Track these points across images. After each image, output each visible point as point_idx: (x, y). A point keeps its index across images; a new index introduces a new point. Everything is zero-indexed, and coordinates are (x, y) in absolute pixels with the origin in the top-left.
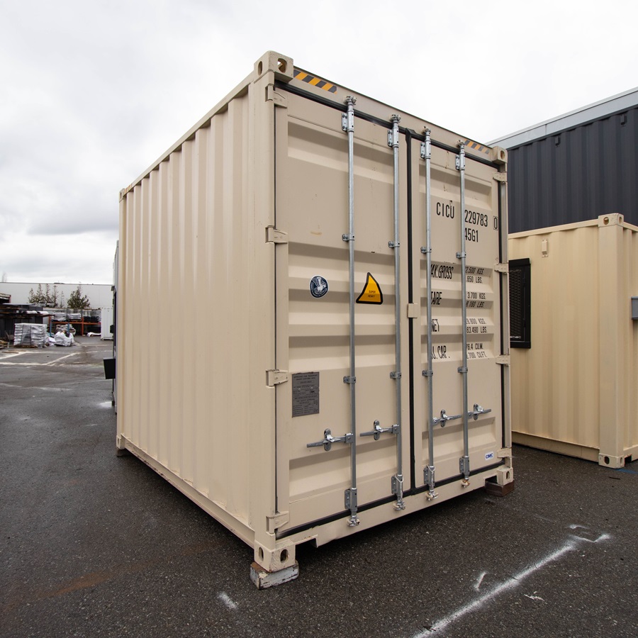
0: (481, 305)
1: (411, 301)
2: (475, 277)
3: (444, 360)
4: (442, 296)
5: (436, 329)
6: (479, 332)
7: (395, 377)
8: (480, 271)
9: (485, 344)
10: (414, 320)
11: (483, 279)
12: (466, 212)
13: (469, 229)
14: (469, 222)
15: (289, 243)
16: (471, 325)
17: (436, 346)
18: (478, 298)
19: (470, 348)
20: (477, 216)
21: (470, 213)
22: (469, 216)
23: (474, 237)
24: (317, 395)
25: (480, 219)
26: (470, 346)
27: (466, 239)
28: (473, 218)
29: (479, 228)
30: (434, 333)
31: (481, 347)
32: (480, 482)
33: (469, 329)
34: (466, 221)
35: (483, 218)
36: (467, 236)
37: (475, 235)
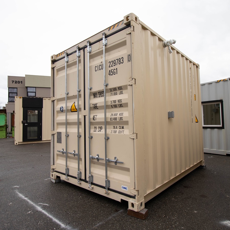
0: (121, 106)
1: (85, 109)
2: (118, 92)
3: (99, 133)
4: (97, 105)
5: (95, 119)
6: (118, 120)
8: (120, 88)
9: (125, 126)
10: (86, 116)
12: (110, 63)
13: (111, 70)
14: (112, 66)
15: (57, 99)
16: (113, 117)
17: (98, 126)
18: (117, 103)
19: (116, 128)
20: (116, 61)
21: (112, 62)
22: (111, 63)
23: (115, 72)
24: (61, 139)
25: (118, 61)
26: (116, 127)
27: (110, 75)
28: (114, 63)
29: (118, 66)
30: (94, 121)
31: (123, 128)
32: (118, 198)
33: (111, 119)
34: (109, 67)
35: (120, 60)
36: (110, 74)
37: (116, 71)
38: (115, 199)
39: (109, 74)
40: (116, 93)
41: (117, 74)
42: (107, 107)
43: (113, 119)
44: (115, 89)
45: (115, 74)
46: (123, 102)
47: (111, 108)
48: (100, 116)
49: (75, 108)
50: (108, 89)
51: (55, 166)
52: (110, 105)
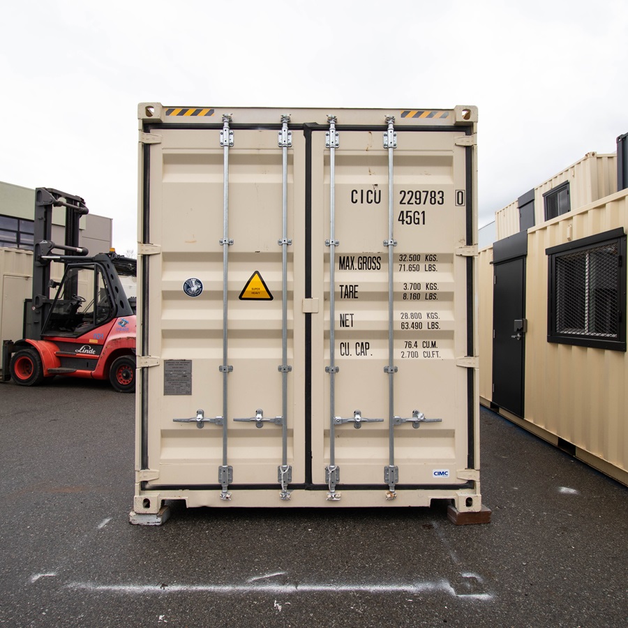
0: (432, 297)
1: (308, 296)
2: (423, 265)
3: (362, 357)
4: (357, 289)
5: (348, 323)
6: (425, 328)
7: (285, 370)
8: (431, 258)
9: (441, 342)
10: (313, 315)
11: (438, 266)
12: (403, 193)
13: (407, 212)
14: (408, 203)
15: (163, 253)
16: (410, 321)
17: (352, 343)
18: (423, 289)
19: (413, 346)
20: (423, 195)
21: (410, 193)
22: (408, 197)
23: (418, 219)
24: (190, 380)
25: (429, 197)
26: (413, 344)
27: (403, 223)
28: (416, 198)
29: (427, 207)
30: (345, 328)
31: (434, 345)
32: (422, 499)
33: (406, 325)
34: (401, 203)
35: (435, 196)
36: (403, 220)
37: (421, 217)
38: (412, 505)
39: (399, 220)
40: (415, 266)
41: (424, 223)
42: (389, 297)
43: (410, 326)
44: (416, 257)
45: (418, 223)
46: (440, 289)
47: (401, 300)
48: (367, 316)
49: (263, 289)
50: (397, 254)
51: (151, 470)
52: (401, 293)
